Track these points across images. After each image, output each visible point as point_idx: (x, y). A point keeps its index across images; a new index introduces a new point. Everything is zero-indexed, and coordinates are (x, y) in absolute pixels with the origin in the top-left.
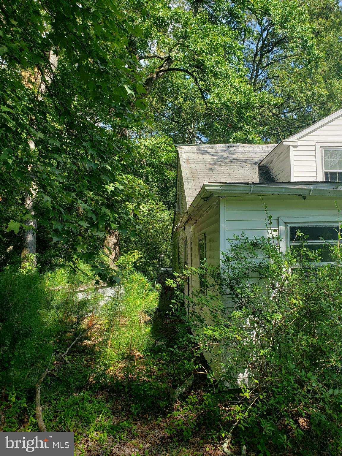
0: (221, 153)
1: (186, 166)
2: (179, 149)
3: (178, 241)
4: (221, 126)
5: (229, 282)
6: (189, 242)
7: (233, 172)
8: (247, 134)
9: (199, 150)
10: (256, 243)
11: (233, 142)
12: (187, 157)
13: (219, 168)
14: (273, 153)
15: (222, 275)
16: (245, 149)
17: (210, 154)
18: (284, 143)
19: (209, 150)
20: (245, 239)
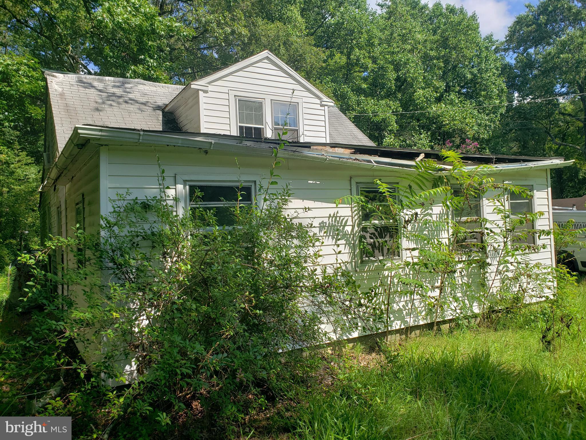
0: (113, 90)
1: (59, 101)
2: (48, 77)
3: (49, 208)
4: (114, 54)
5: (112, 254)
6: (63, 207)
7: (128, 116)
8: (150, 69)
9: (80, 81)
10: (148, 204)
11: (131, 77)
12: (60, 90)
13: (109, 109)
14: (180, 97)
15: (102, 246)
16: (146, 88)
17: (97, 89)
18: (192, 86)
19: (96, 84)
20: (134, 200)
